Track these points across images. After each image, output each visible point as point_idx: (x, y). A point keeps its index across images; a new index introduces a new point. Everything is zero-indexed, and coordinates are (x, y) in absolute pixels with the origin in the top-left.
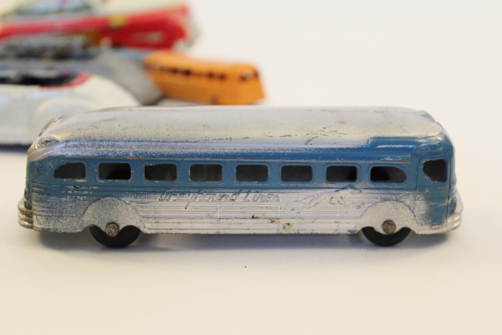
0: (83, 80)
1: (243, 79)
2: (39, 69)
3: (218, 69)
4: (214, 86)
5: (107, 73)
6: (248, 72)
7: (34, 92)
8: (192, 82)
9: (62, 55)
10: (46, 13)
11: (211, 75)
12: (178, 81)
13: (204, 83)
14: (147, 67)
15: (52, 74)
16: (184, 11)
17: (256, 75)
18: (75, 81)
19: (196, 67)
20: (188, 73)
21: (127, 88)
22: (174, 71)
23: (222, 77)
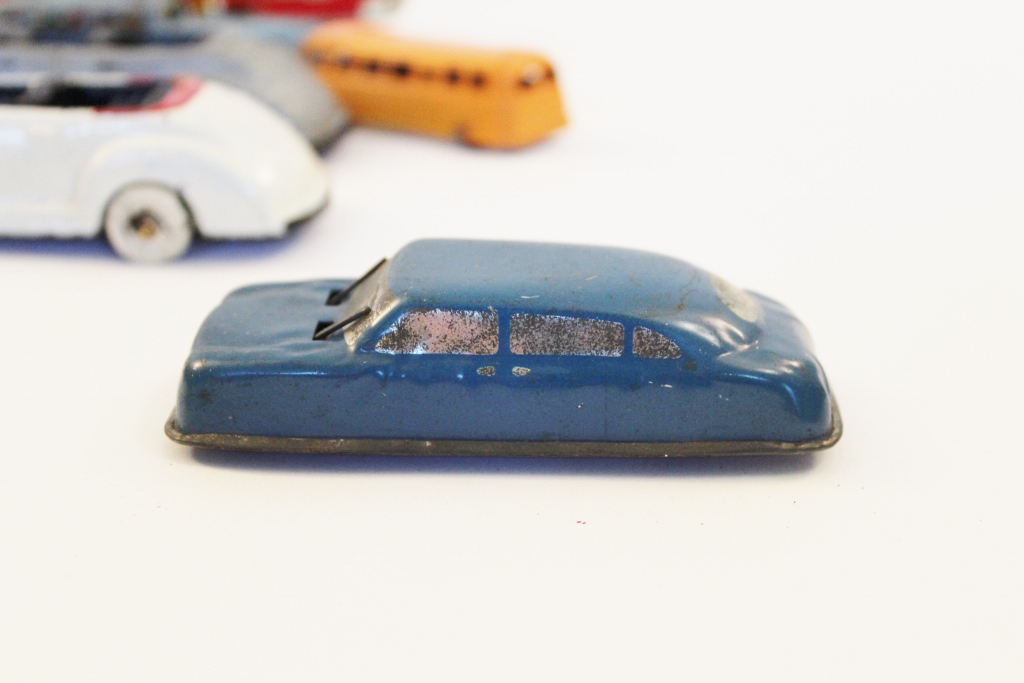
0: (190, 95)
1: (524, 84)
2: (85, 67)
3: (468, 64)
4: (462, 100)
5: (234, 75)
6: (532, 70)
7: (81, 120)
8: (411, 90)
11: (453, 77)
12: (382, 87)
13: (438, 93)
14: (316, 59)
15: (115, 79)
17: (549, 75)
18: (172, 96)
19: (418, 58)
20: (402, 71)
21: (276, 108)
22: (373, 67)
23: (479, 81)
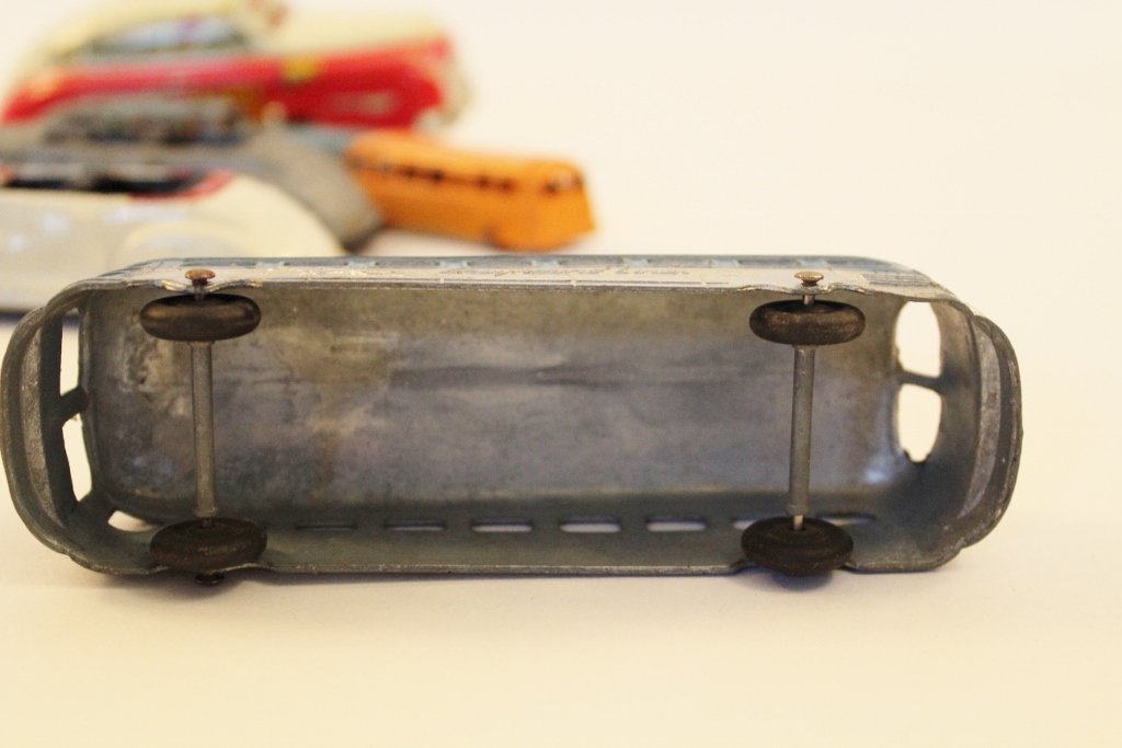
0: (218, 186)
1: (551, 189)
2: (132, 163)
3: (498, 170)
4: (489, 205)
5: (269, 173)
6: (563, 177)
7: (119, 208)
9: (180, 136)
10: (151, 49)
11: (483, 183)
12: (418, 192)
13: (470, 198)
14: (356, 165)
15: (155, 172)
16: (440, 48)
17: (579, 183)
18: (203, 186)
19: (454, 165)
20: (438, 177)
21: (309, 206)
22: (410, 172)
23: (506, 186)
